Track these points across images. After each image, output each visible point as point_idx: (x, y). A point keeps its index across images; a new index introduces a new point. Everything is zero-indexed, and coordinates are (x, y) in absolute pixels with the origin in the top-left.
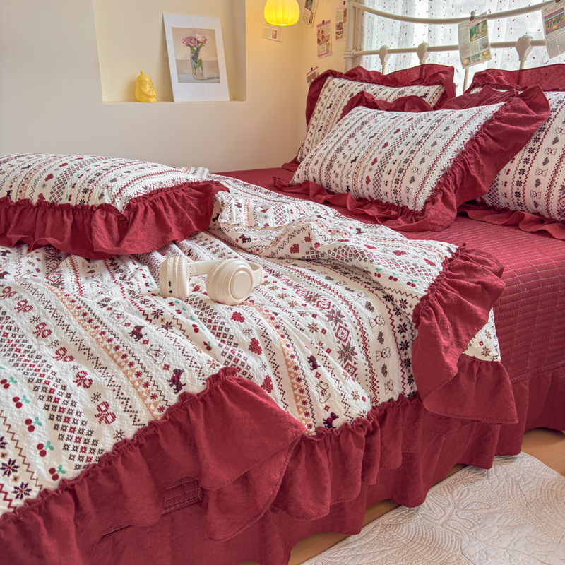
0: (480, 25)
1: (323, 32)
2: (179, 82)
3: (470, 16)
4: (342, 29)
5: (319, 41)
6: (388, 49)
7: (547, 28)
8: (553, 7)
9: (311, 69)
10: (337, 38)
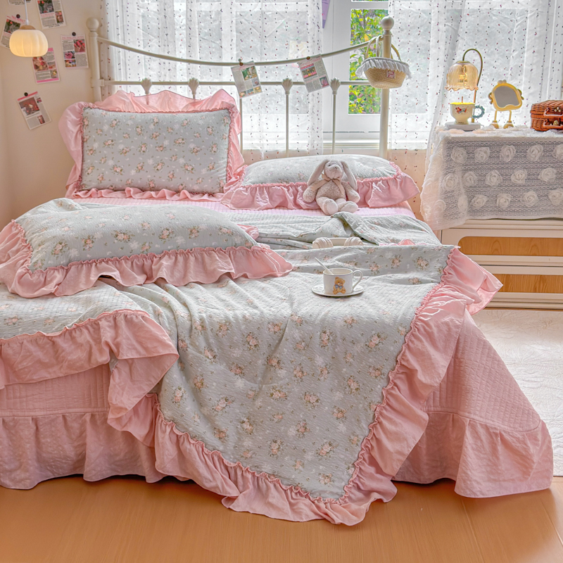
0: (250, 69)
1: (42, 59)
3: (238, 62)
4: (73, 57)
5: (36, 67)
6: (151, 81)
7: (304, 75)
8: (306, 63)
9: (26, 94)
10: (67, 66)
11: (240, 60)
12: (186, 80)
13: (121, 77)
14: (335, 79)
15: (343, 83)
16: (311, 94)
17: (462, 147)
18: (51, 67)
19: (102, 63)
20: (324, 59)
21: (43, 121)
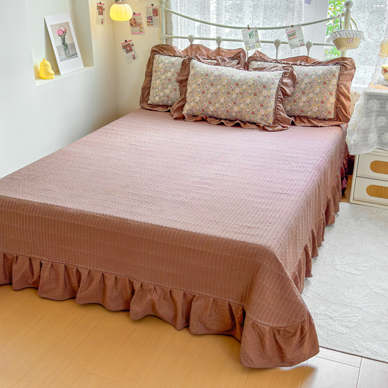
0: (254, 32)
1: (134, 19)
2: (61, 61)
3: (247, 27)
4: (152, 20)
5: (131, 25)
6: (194, 37)
7: (289, 37)
8: (290, 29)
9: (126, 41)
10: (148, 25)
11: (248, 26)
12: (215, 37)
13: (178, 33)
14: (309, 41)
15: (314, 44)
16: (293, 50)
17: (377, 99)
18: (139, 25)
19: (167, 24)
20: (303, 27)
21: (134, 58)
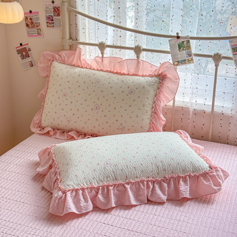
0: (185, 43)
1: (31, 19)
4: (52, 20)
5: (27, 25)
6: (106, 44)
7: (233, 52)
8: (236, 42)
9: (21, 44)
10: (48, 26)
11: (177, 34)
12: (133, 46)
18: (38, 26)
21: (32, 65)
